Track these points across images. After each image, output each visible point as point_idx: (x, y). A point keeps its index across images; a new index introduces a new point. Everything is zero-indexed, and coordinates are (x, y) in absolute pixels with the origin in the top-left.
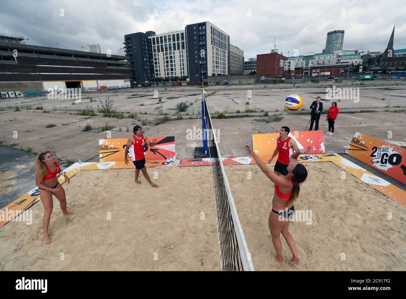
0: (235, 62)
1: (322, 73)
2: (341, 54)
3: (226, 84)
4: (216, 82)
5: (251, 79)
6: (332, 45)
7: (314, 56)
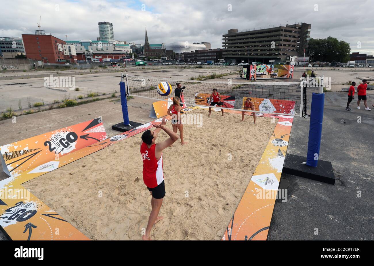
1: (105, 59)
2: (115, 43)
5: (23, 63)
6: (105, 34)
7: (92, 42)
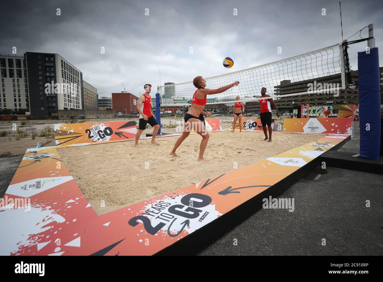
0: (89, 98)
1: (166, 111)
2: (175, 99)
3: (83, 118)
4: (70, 116)
5: (109, 114)
6: (169, 92)
